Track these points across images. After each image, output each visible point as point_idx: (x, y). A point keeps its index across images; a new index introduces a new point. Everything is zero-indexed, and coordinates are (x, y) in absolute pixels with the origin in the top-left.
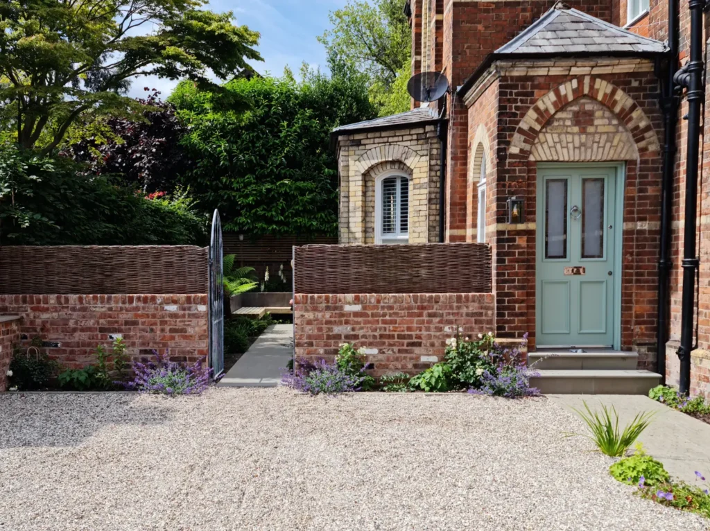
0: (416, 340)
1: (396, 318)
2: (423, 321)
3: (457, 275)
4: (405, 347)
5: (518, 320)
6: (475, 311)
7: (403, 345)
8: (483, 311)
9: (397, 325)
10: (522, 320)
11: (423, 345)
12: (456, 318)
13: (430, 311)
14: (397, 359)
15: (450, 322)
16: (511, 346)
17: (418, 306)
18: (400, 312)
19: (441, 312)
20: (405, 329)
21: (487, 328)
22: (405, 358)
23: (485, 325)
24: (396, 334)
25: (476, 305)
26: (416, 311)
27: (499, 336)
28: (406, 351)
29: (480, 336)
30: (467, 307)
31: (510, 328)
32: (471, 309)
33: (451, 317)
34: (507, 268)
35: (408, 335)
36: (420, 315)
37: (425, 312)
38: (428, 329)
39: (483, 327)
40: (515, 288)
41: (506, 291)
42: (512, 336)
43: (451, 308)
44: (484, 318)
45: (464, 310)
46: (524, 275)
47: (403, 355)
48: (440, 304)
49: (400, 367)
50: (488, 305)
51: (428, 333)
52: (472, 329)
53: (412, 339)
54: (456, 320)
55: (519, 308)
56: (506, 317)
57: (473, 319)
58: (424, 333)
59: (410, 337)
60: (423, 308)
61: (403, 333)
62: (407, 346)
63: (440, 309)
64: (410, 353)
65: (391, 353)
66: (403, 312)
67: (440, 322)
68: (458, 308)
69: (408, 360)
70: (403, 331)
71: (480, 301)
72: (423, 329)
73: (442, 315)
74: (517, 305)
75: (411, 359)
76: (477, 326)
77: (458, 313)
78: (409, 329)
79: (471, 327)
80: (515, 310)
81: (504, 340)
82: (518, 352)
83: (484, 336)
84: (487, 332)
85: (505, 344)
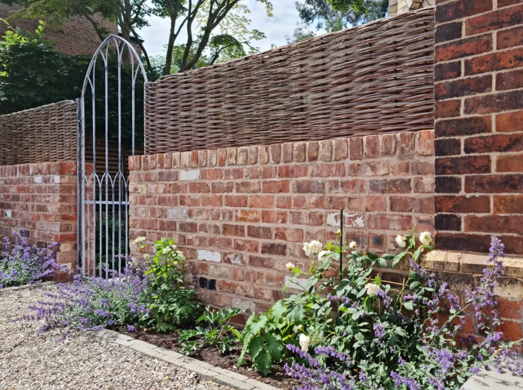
0: (278, 241)
1: (245, 194)
2: (289, 199)
4: (259, 254)
5: (499, 202)
6: (391, 177)
7: (256, 250)
8: (411, 177)
9: (247, 209)
10: (512, 199)
11: (287, 251)
12: (349, 195)
13: (300, 179)
14: (247, 277)
15: (337, 205)
16: (470, 275)
17: (281, 168)
18: (252, 181)
19: (320, 180)
20: (259, 216)
21: (420, 221)
22: (260, 275)
23: (414, 215)
24: (246, 224)
25: (394, 161)
26: (276, 179)
27: (441, 243)
28: (261, 262)
29: (400, 240)
30: (373, 168)
31: (474, 224)
32: (382, 172)
33: (340, 193)
34: (463, 47)
35: (264, 228)
36: (283, 188)
37: (292, 181)
38: (297, 219)
39: (410, 217)
40: (488, 103)
41: (463, 115)
42: (482, 246)
43: (340, 171)
44: (412, 194)
45: (367, 176)
47: (257, 270)
48: (319, 162)
49: (252, 293)
50: (422, 160)
51: (297, 226)
52: (384, 222)
53: (270, 238)
54: (350, 199)
55: (501, 164)
56: (462, 193)
57: (387, 196)
58: (290, 226)
59: (267, 232)
60: (288, 173)
61: (256, 225)
62: (263, 252)
63: (317, 175)
64: (267, 267)
65: (239, 262)
66: (256, 181)
67: (318, 204)
68: (355, 170)
69: (265, 281)
70: (256, 220)
71: (403, 150)
72: (289, 218)
73: (321, 189)
74: (494, 156)
75: (270, 279)
76: (396, 216)
77: (354, 183)
78: (266, 216)
79: (383, 218)
80: (488, 169)
81: (452, 257)
82: (494, 298)
83: (407, 242)
84: (418, 231)
85: (453, 269)
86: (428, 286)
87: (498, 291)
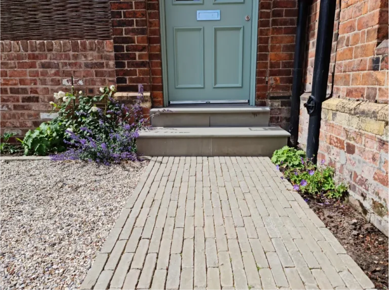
0: (32, 95)
1: (5, 70)
2: (37, 72)
3: (79, 21)
4: (21, 103)
5: (140, 71)
6: (95, 61)
7: (18, 101)
8: (104, 61)
9: (8, 78)
10: (144, 70)
11: (40, 100)
12: (74, 69)
13: (43, 61)
14: (14, 116)
15: (67, 74)
16: (132, 100)
17: (29, 55)
18: (9, 61)
19: (56, 62)
20: (18, 82)
21: (110, 81)
22: (22, 115)
23: (107, 78)
24: (8, 87)
25: (95, 53)
26: (27, 61)
27: (119, 89)
28: (23, 107)
29: (102, 89)
30: (85, 57)
31: (132, 80)
32: (90, 58)
33: (68, 69)
34: (121, 5)
35: (22, 89)
36: (33, 66)
37: (38, 62)
38: (44, 82)
39: (105, 79)
40: (133, 31)
41: (124, 36)
42: (135, 89)
43: (67, 57)
44: (105, 69)
45: (82, 60)
46: (143, 15)
47: (20, 112)
48: (54, 52)
49: (18, 124)
50: (108, 54)
51: (44, 86)
52: (93, 82)
53: (27, 93)
54: (74, 72)
55: (140, 57)
56: (126, 68)
57: (93, 70)
58: (40, 87)
59: (24, 91)
60: (35, 57)
61: (16, 87)
62: (23, 102)
63: (54, 59)
64: (27, 109)
65: (6, 109)
66: (12, 62)
67: (56, 74)
68: (75, 57)
69: (26, 117)
70: (15, 84)
71: (99, 49)
72: (38, 82)
73: (57, 66)
74: (137, 53)
75: (29, 116)
76: (98, 79)
77: (75, 64)
78: (22, 82)
79: (92, 80)
80: (135, 59)
81: (125, 94)
82: (140, 108)
83: (105, 90)
84: (109, 85)
85: (125, 99)
86: (116, 106)
87: (142, 105)
